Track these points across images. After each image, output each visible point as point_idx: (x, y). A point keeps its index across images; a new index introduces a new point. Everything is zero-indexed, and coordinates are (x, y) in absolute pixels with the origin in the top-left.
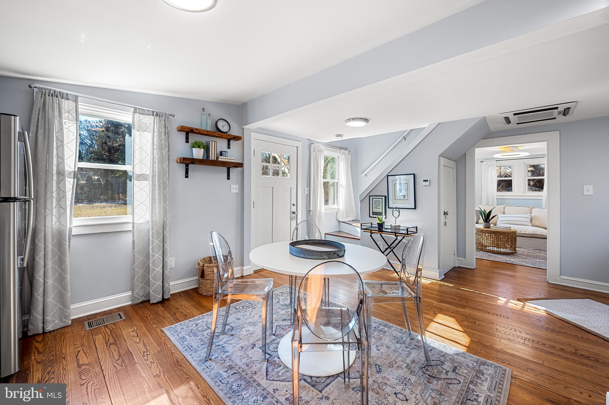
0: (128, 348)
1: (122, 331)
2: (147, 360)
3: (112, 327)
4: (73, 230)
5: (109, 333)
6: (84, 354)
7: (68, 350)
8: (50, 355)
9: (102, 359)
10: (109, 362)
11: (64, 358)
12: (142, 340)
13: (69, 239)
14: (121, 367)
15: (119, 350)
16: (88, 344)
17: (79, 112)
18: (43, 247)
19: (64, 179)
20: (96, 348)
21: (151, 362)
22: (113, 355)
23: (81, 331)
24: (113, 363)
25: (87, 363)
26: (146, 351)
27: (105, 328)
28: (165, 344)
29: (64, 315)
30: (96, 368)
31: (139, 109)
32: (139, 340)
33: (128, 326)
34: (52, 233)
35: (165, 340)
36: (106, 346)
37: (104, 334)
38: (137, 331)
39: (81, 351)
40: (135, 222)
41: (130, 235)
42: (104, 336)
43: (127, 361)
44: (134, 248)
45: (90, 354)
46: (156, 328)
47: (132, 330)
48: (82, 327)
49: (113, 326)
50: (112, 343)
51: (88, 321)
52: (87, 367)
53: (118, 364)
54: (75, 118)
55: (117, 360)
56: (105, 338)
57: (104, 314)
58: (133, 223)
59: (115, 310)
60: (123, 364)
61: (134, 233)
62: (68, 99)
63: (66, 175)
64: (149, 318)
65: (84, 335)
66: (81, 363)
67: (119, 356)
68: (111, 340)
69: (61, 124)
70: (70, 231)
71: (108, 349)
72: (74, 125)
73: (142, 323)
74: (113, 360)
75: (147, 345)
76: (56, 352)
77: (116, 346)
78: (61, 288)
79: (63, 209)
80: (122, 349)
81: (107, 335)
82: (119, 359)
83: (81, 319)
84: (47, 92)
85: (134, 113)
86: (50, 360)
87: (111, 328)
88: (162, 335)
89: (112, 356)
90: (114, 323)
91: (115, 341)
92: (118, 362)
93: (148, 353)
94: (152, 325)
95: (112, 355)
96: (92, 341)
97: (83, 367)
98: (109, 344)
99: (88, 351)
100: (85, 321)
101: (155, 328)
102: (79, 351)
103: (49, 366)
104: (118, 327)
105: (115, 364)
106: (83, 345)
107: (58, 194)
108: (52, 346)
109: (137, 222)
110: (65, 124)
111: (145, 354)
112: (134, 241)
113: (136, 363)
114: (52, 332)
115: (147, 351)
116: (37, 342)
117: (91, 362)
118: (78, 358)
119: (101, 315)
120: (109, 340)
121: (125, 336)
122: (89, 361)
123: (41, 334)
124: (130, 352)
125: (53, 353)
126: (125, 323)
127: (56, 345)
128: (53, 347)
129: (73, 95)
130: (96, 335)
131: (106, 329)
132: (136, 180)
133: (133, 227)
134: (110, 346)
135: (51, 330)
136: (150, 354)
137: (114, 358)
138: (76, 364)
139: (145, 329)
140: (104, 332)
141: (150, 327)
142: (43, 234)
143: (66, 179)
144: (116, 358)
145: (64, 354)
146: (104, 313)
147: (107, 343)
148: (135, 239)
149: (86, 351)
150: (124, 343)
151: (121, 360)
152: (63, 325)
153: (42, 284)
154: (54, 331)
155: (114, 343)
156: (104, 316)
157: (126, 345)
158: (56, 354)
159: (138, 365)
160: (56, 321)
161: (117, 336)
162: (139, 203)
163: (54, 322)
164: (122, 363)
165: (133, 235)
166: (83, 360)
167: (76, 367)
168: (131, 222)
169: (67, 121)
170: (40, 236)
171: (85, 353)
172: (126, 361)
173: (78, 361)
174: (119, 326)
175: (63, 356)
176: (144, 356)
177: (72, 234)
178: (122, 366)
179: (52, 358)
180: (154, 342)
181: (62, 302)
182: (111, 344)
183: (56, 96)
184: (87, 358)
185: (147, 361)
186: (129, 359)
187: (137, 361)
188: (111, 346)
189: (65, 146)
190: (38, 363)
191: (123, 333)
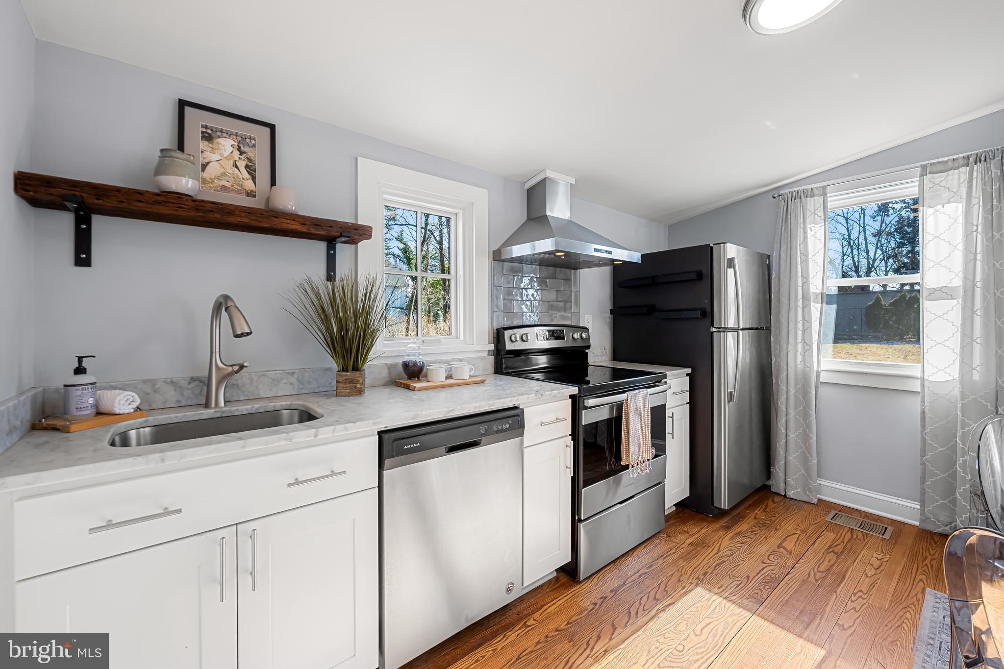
0: (847, 571)
1: (865, 548)
2: (852, 601)
3: (857, 536)
4: (822, 374)
5: (845, 541)
6: (796, 540)
7: (787, 525)
8: (770, 519)
9: (807, 557)
10: (809, 566)
11: (776, 529)
12: (877, 577)
13: (816, 387)
14: (814, 581)
15: (834, 563)
16: (812, 534)
17: (829, 207)
18: (785, 390)
19: (809, 304)
20: (813, 544)
21: (854, 608)
22: (821, 563)
23: (819, 516)
24: (812, 570)
25: (789, 549)
26: (865, 592)
27: (848, 531)
28: (905, 608)
29: (808, 487)
30: (790, 560)
31: (931, 164)
32: (873, 573)
33: (880, 549)
34: (796, 374)
35: (913, 604)
36: (826, 550)
37: (838, 537)
38: (884, 564)
39: (797, 536)
40: (926, 377)
41: (918, 400)
42: (836, 539)
43: (828, 581)
44: (923, 426)
45: (800, 544)
46: (921, 580)
47: (880, 557)
48: (825, 514)
49: (860, 536)
50: (836, 552)
51: (837, 512)
52: (785, 552)
53: (815, 575)
54: (823, 218)
55: (819, 572)
56: (834, 541)
57: (866, 516)
58: (923, 379)
59: (887, 520)
60: (820, 581)
61: (923, 397)
62: (813, 196)
63: (812, 299)
64: (927, 561)
65: (817, 523)
66: (784, 544)
67: (827, 570)
68: (839, 549)
69: (805, 232)
70: (818, 376)
71: (824, 553)
72: (821, 229)
73: (905, 559)
74: (816, 568)
75: (876, 587)
76: (776, 520)
77: (837, 558)
78: (806, 449)
79: (807, 345)
80: (838, 566)
81: (841, 540)
82: (822, 572)
83: (833, 505)
84: (790, 196)
85: (922, 175)
86: (765, 523)
87: (855, 537)
88: (916, 595)
89: (819, 564)
90: (866, 533)
91: (842, 552)
92: (819, 574)
93: (864, 597)
94: (918, 573)
95: (821, 561)
96: (818, 534)
97: (782, 550)
98: (831, 550)
99: (803, 540)
100: (835, 510)
101: (918, 579)
102: (795, 534)
103: (759, 526)
104: (865, 541)
105: (812, 573)
106: (804, 531)
107: (803, 325)
108: (778, 512)
109: (930, 379)
110: (811, 230)
111: (860, 594)
112: (923, 413)
113: (836, 592)
114: (793, 501)
115: (866, 594)
116: (773, 500)
117: (793, 552)
118: (787, 539)
119: (861, 515)
120: (836, 546)
121: (860, 557)
122: (793, 549)
123: (782, 495)
124: (844, 577)
125: (773, 519)
126: (881, 543)
127: (782, 514)
128: (779, 514)
129: (820, 187)
130: (830, 531)
131: (849, 533)
132: (926, 300)
133: (923, 386)
134: (830, 552)
135: (792, 497)
136: (866, 600)
137: (819, 567)
138: (779, 542)
139: (899, 569)
140: (841, 535)
141: (912, 573)
142: (785, 374)
143: (812, 304)
144: (822, 568)
145: (780, 526)
146: (868, 514)
147: (830, 547)
148: (926, 410)
149: (800, 539)
150: (848, 563)
151: (823, 576)
152: (806, 499)
153: (784, 436)
154: (792, 499)
155: (839, 553)
156: (863, 518)
157: (849, 567)
158: (774, 522)
159: (835, 596)
160: (799, 490)
161: (851, 549)
162: (934, 343)
163: (796, 489)
164: (820, 579)
165: (923, 402)
166: (789, 544)
167: (776, 545)
168: (920, 377)
169: (813, 225)
170: (782, 376)
171: (798, 539)
172: (826, 581)
173: (785, 540)
174: (869, 541)
175: (778, 527)
176: (855, 594)
177: (821, 381)
178: (817, 581)
179: (768, 522)
180: (892, 592)
181: (806, 468)
182: (833, 551)
183: (799, 197)
184: (795, 545)
185: (850, 601)
186: (833, 582)
187: (838, 591)
188: (832, 553)
189: (810, 260)
190: (755, 518)
191: (863, 552)
